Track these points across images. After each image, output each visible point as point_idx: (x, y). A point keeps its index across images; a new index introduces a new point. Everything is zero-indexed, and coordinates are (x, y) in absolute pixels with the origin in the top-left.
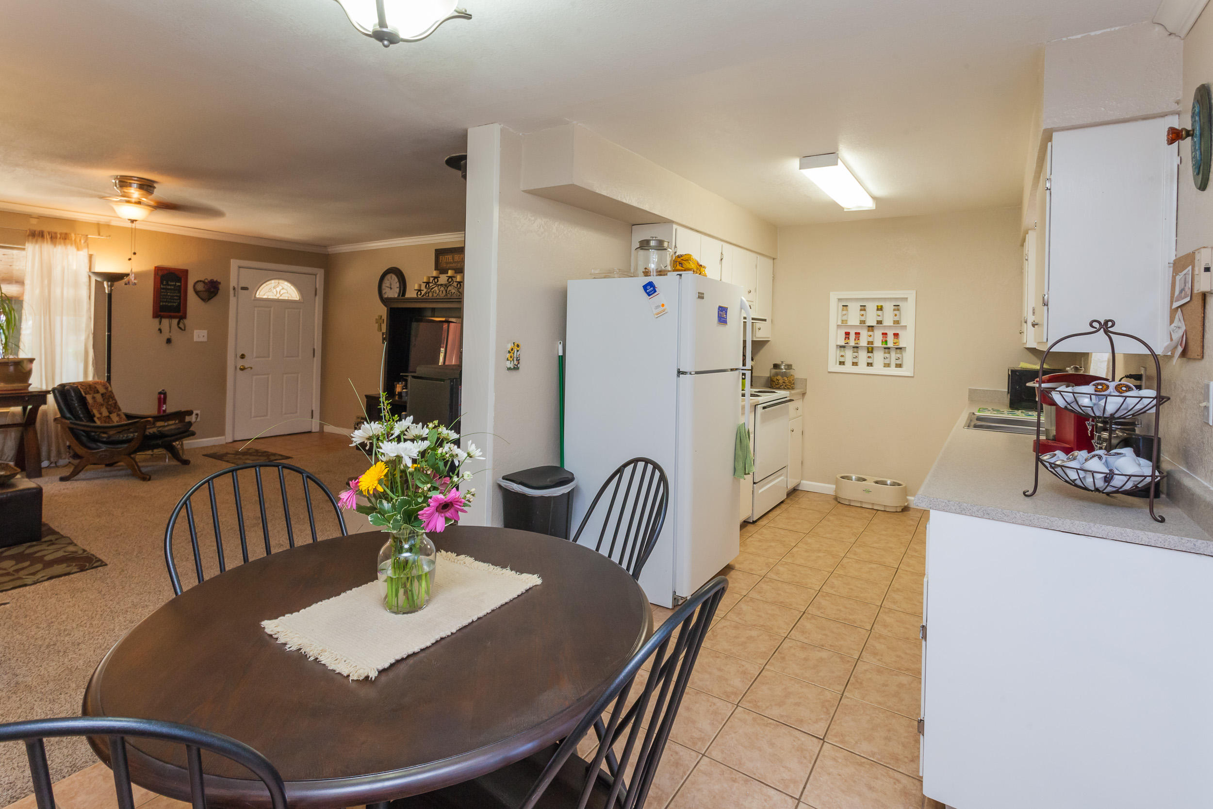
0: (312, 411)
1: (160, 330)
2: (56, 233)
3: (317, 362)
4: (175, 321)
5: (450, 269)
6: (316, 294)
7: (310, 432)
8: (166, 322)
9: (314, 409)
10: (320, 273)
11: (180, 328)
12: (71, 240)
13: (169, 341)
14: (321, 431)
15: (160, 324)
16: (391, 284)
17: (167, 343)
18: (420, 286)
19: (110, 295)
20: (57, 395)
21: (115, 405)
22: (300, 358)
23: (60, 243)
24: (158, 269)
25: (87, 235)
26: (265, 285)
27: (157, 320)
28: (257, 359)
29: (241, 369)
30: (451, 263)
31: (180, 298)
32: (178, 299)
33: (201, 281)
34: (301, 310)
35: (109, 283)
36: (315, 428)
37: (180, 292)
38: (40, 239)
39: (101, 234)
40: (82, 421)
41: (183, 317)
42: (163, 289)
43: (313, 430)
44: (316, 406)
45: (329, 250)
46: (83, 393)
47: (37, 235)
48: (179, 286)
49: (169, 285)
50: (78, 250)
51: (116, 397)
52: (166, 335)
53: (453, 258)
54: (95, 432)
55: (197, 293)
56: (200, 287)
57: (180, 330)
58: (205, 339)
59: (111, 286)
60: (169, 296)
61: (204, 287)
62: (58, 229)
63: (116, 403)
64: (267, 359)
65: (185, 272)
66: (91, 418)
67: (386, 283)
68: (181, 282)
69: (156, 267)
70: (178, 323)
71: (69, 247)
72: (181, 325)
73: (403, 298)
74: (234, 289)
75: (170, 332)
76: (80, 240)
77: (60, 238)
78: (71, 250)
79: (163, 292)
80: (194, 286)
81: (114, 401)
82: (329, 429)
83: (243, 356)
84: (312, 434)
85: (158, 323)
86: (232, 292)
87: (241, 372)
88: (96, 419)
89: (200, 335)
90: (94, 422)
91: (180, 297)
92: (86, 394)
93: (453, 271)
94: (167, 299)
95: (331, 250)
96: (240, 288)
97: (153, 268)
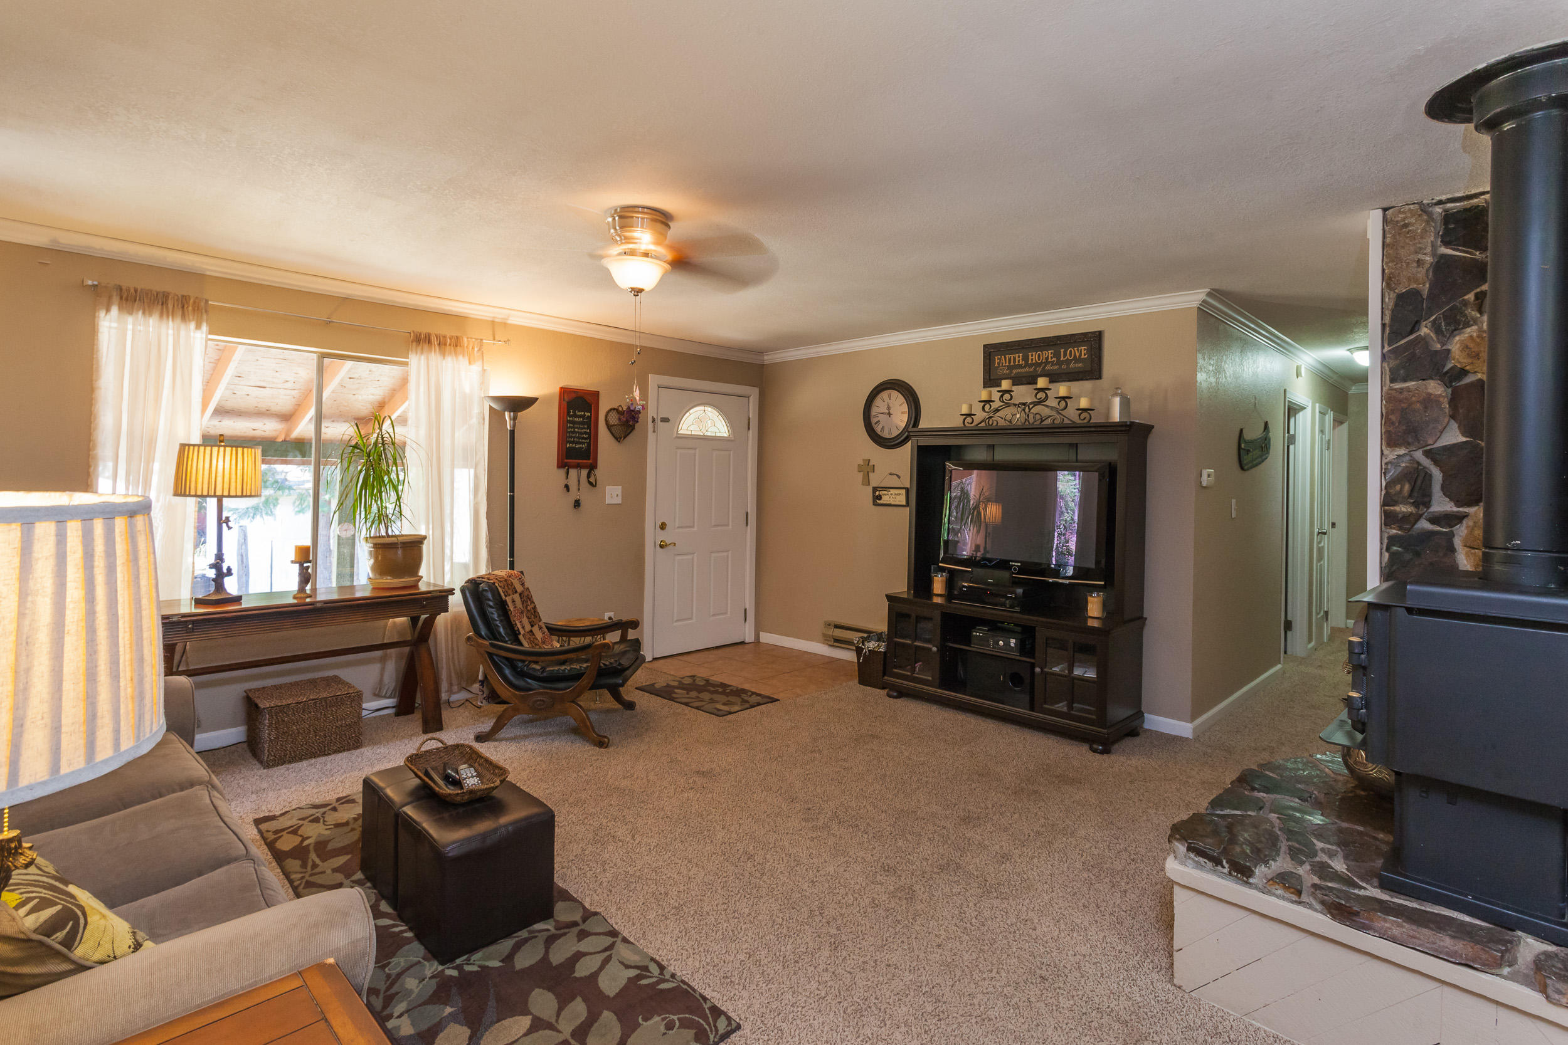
0: (745, 610)
1: (567, 487)
2: (445, 337)
3: (750, 532)
4: (584, 472)
5: (1041, 376)
6: (749, 429)
7: (743, 643)
8: (573, 473)
9: (747, 607)
10: (754, 392)
11: (590, 483)
12: (464, 346)
13: (577, 504)
14: (757, 641)
15: (567, 478)
16: (889, 408)
17: (575, 507)
18: (971, 407)
19: (512, 432)
20: (468, 595)
21: (535, 612)
22: (730, 527)
23: (450, 353)
24: (564, 391)
25: (482, 340)
26: (688, 414)
27: (563, 472)
28: (681, 530)
29: (661, 546)
30: (1020, 366)
31: (589, 438)
32: (586, 439)
33: (614, 409)
34: (732, 452)
35: (512, 413)
36: (749, 637)
37: (589, 427)
38: (426, 346)
39: (497, 338)
40: (506, 642)
41: (592, 467)
42: (570, 422)
43: (747, 641)
44: (749, 603)
45: (766, 358)
46: (502, 594)
47: (422, 341)
48: (589, 417)
49: (575, 416)
50: (470, 363)
51: (535, 599)
52: (574, 495)
53: (1025, 358)
54: (523, 661)
55: (609, 427)
56: (614, 419)
57: (590, 487)
58: (619, 501)
59: (515, 419)
60: (577, 432)
61: (620, 419)
62: (448, 331)
63: (535, 608)
64: (692, 529)
65: (596, 394)
66: (515, 636)
67: (879, 406)
68: (591, 413)
69: (561, 388)
70: (589, 476)
71: (460, 357)
72: (592, 480)
73: (915, 429)
74: (654, 420)
75: (579, 489)
76: (473, 348)
77: (450, 345)
78: (463, 361)
79: (570, 427)
80: (606, 416)
81: (533, 605)
82: (767, 638)
83: (663, 527)
84: (747, 646)
85: (564, 476)
86: (650, 425)
87: (661, 549)
88: (521, 637)
89: (613, 494)
90: (521, 645)
91: (589, 434)
92: (506, 596)
93: (1047, 379)
94: (574, 437)
95: (768, 359)
96: (659, 418)
97: (557, 390)
